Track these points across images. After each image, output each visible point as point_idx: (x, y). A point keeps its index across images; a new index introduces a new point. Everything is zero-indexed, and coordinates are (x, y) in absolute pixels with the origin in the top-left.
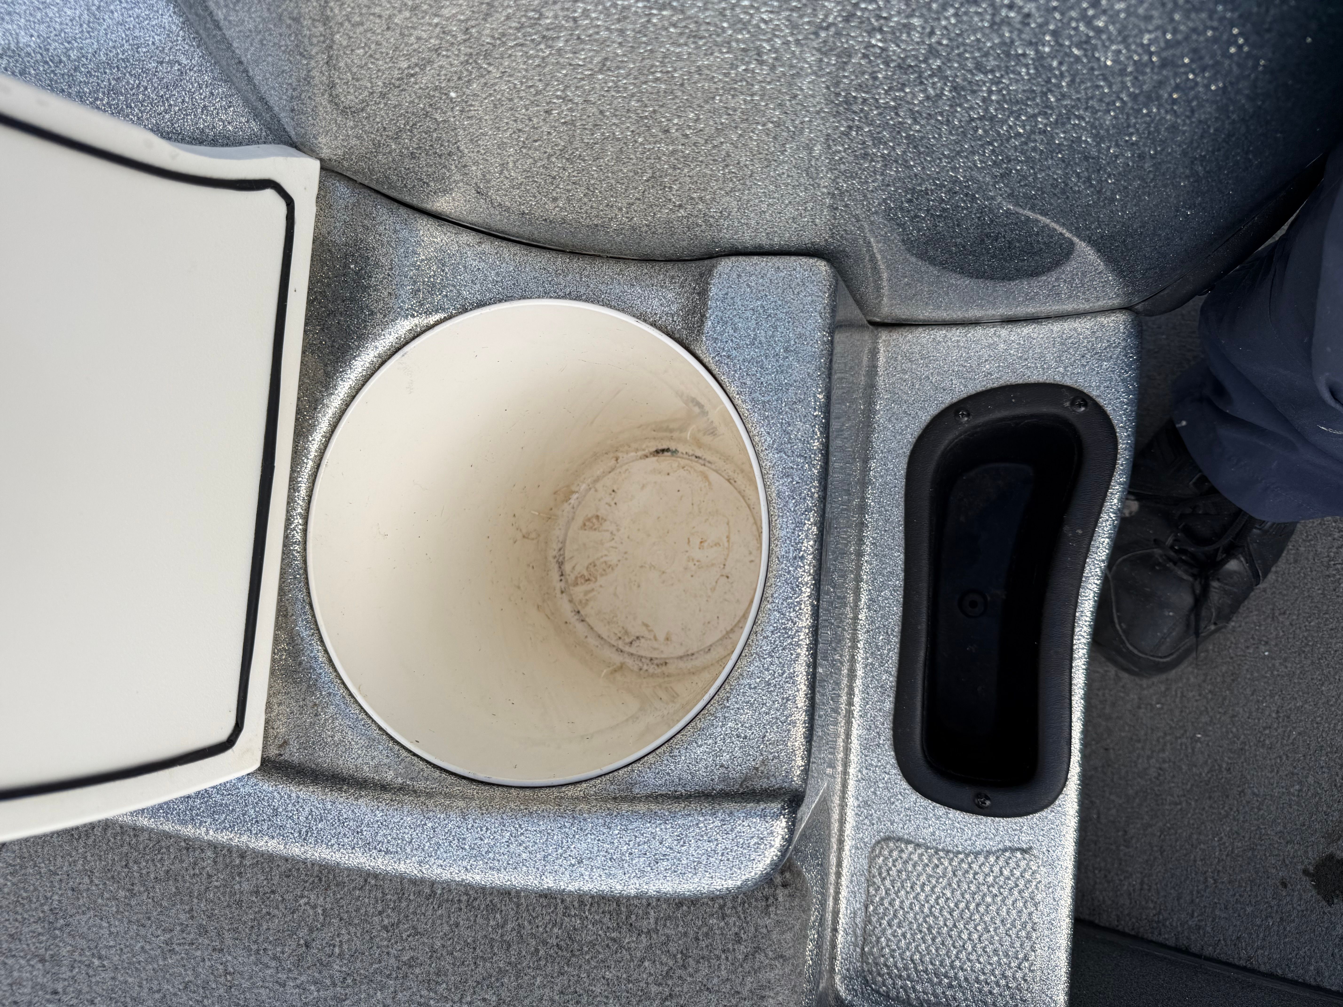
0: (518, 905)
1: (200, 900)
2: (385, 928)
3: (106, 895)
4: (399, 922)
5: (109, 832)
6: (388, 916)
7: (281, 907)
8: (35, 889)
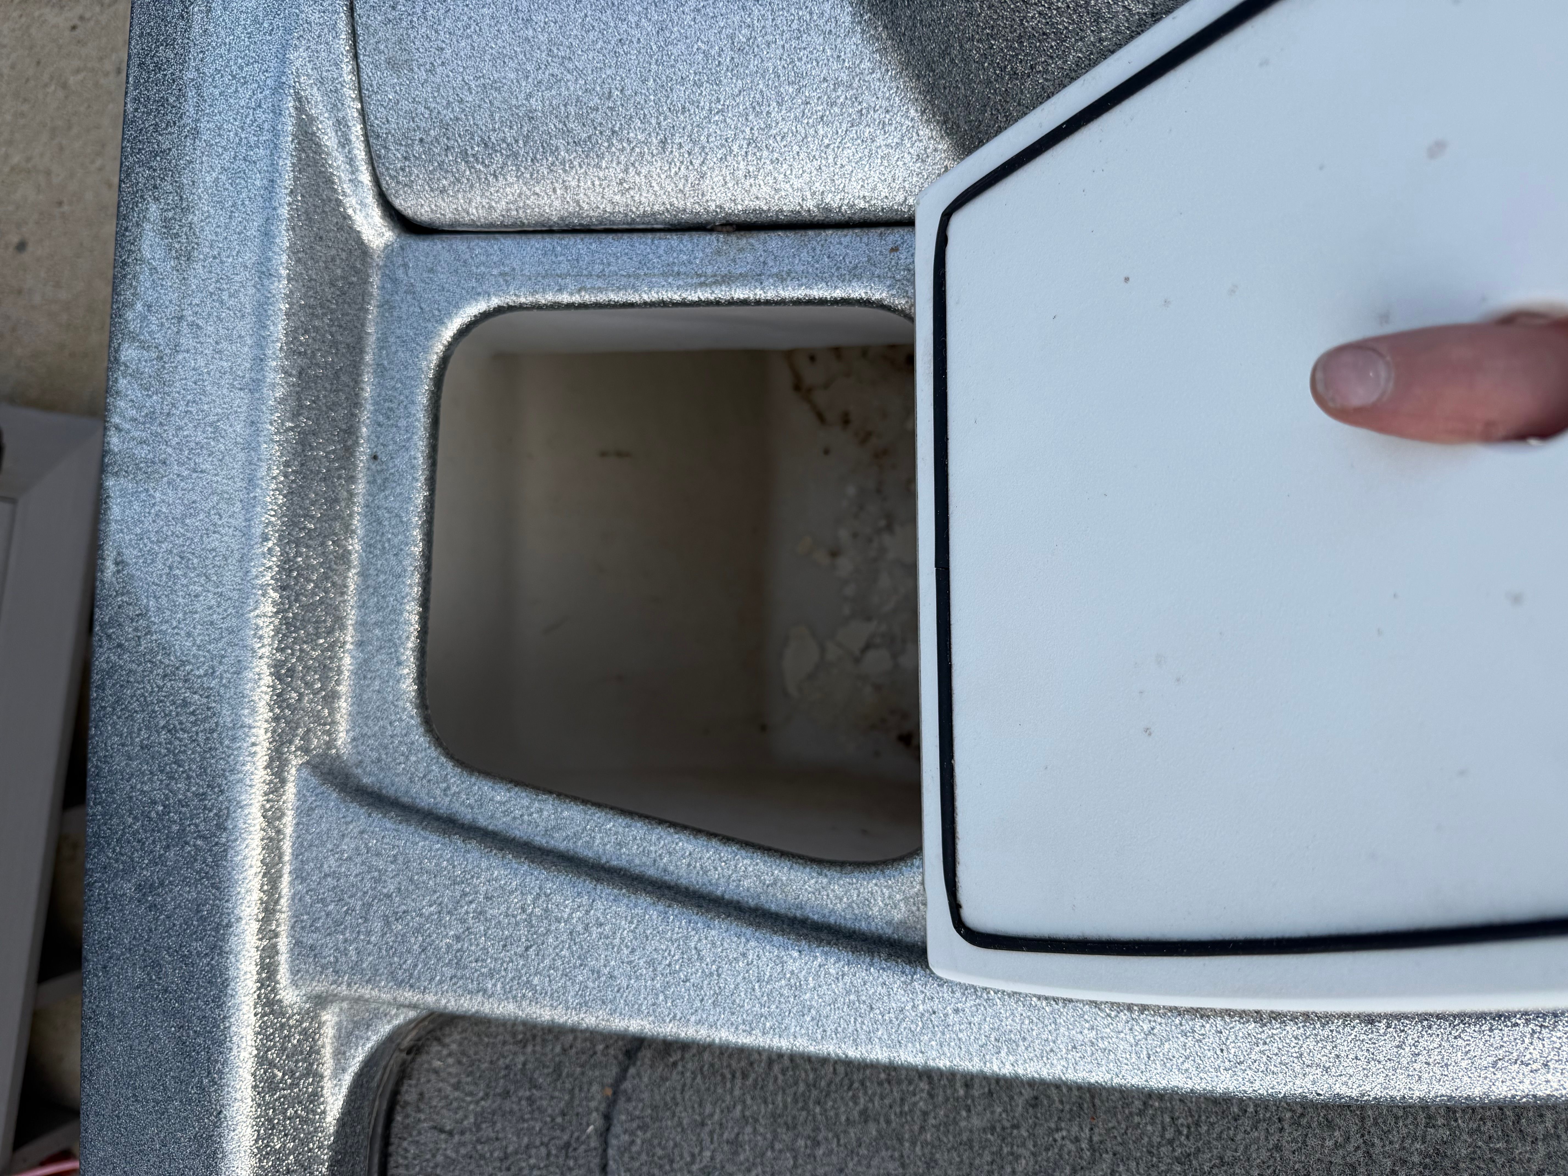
0: (1363, 1119)
1: (913, 1143)
2: (1178, 1160)
3: (778, 1146)
4: (1198, 1150)
5: (776, 1068)
6: (1181, 1145)
7: (1030, 1143)
8: (676, 1145)
